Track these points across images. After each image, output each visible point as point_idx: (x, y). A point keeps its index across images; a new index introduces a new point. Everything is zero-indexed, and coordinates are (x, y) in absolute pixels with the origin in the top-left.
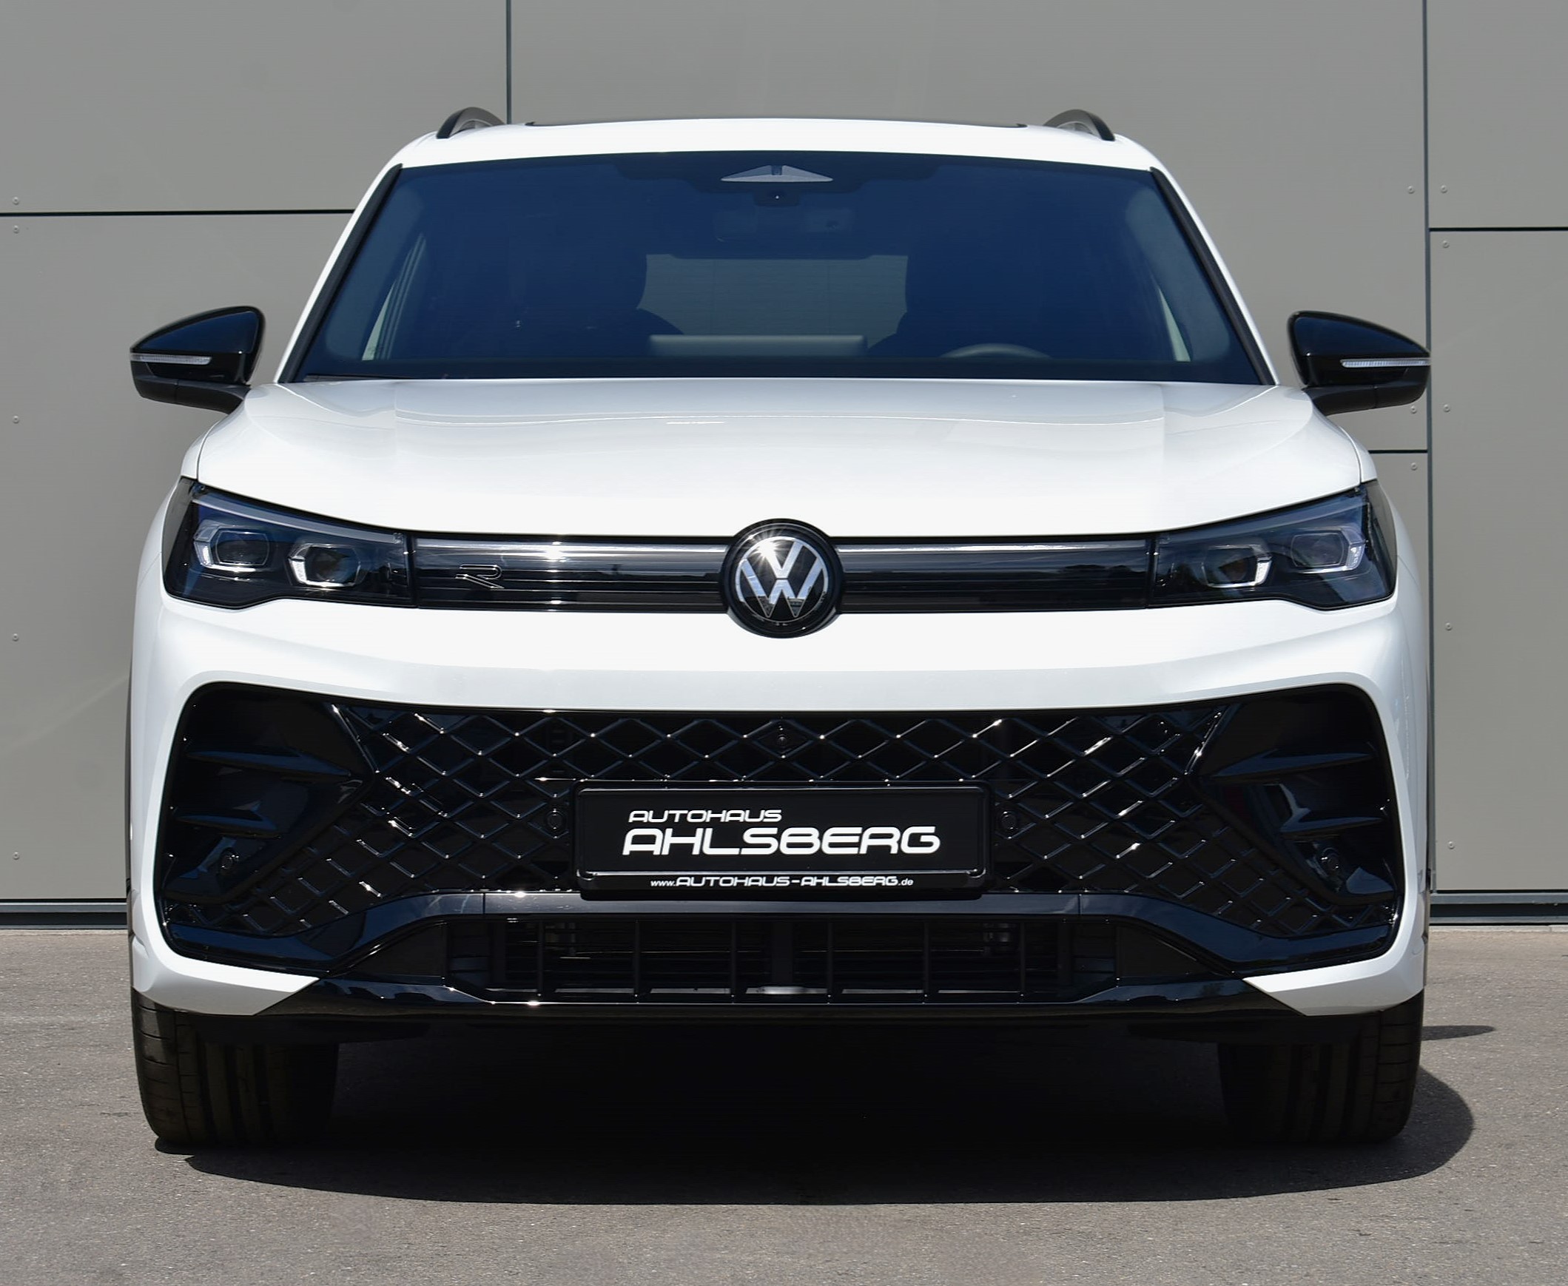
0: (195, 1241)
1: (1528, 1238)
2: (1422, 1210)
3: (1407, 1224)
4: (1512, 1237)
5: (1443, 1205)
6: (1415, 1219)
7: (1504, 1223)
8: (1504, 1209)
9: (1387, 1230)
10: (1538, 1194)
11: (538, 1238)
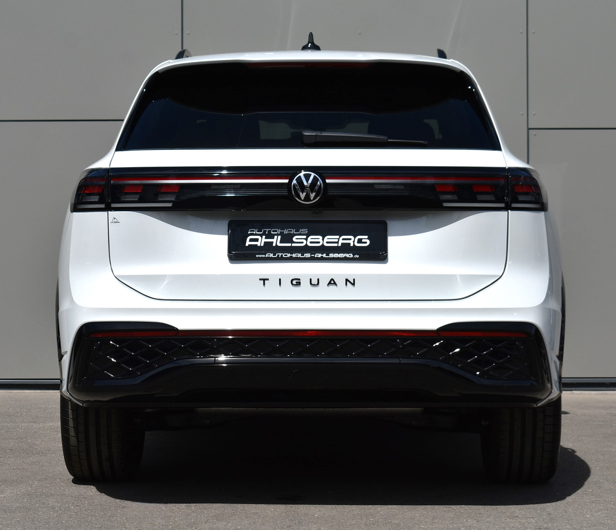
0: (40, 526)
1: (574, 527)
2: (531, 514)
3: (525, 520)
4: (567, 526)
5: (539, 512)
6: (528, 518)
7: (563, 520)
8: (563, 513)
9: (517, 523)
10: (576, 506)
11: (178, 525)
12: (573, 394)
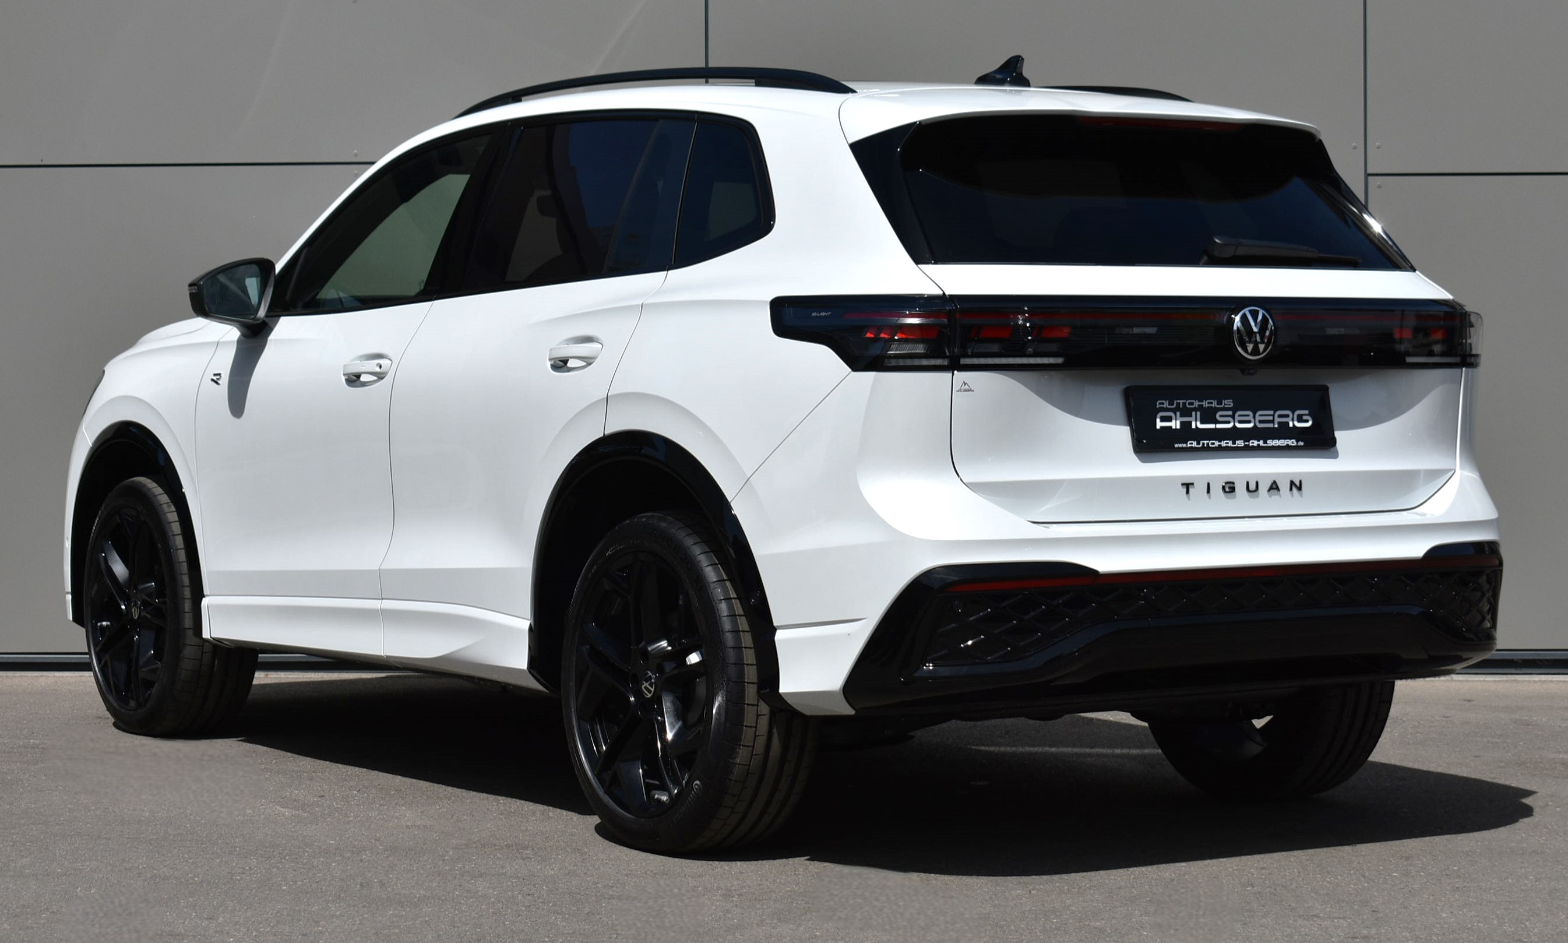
0: (466, 931)
1: (1415, 934)
2: (1341, 911)
3: (1329, 922)
4: (1404, 934)
5: (1356, 907)
6: (1336, 918)
7: (1399, 922)
8: (1400, 910)
9: (1315, 927)
10: (1426, 898)
11: (709, 930)
12: (1452, 680)
